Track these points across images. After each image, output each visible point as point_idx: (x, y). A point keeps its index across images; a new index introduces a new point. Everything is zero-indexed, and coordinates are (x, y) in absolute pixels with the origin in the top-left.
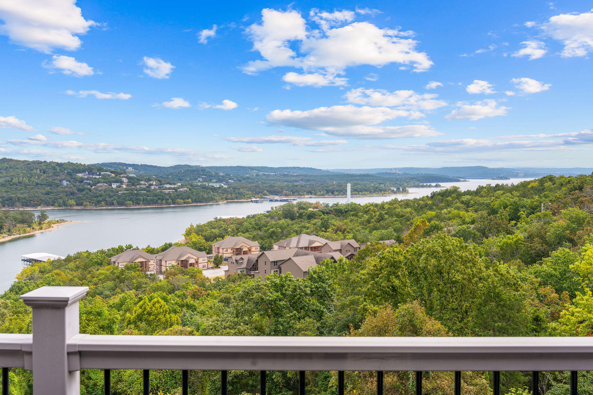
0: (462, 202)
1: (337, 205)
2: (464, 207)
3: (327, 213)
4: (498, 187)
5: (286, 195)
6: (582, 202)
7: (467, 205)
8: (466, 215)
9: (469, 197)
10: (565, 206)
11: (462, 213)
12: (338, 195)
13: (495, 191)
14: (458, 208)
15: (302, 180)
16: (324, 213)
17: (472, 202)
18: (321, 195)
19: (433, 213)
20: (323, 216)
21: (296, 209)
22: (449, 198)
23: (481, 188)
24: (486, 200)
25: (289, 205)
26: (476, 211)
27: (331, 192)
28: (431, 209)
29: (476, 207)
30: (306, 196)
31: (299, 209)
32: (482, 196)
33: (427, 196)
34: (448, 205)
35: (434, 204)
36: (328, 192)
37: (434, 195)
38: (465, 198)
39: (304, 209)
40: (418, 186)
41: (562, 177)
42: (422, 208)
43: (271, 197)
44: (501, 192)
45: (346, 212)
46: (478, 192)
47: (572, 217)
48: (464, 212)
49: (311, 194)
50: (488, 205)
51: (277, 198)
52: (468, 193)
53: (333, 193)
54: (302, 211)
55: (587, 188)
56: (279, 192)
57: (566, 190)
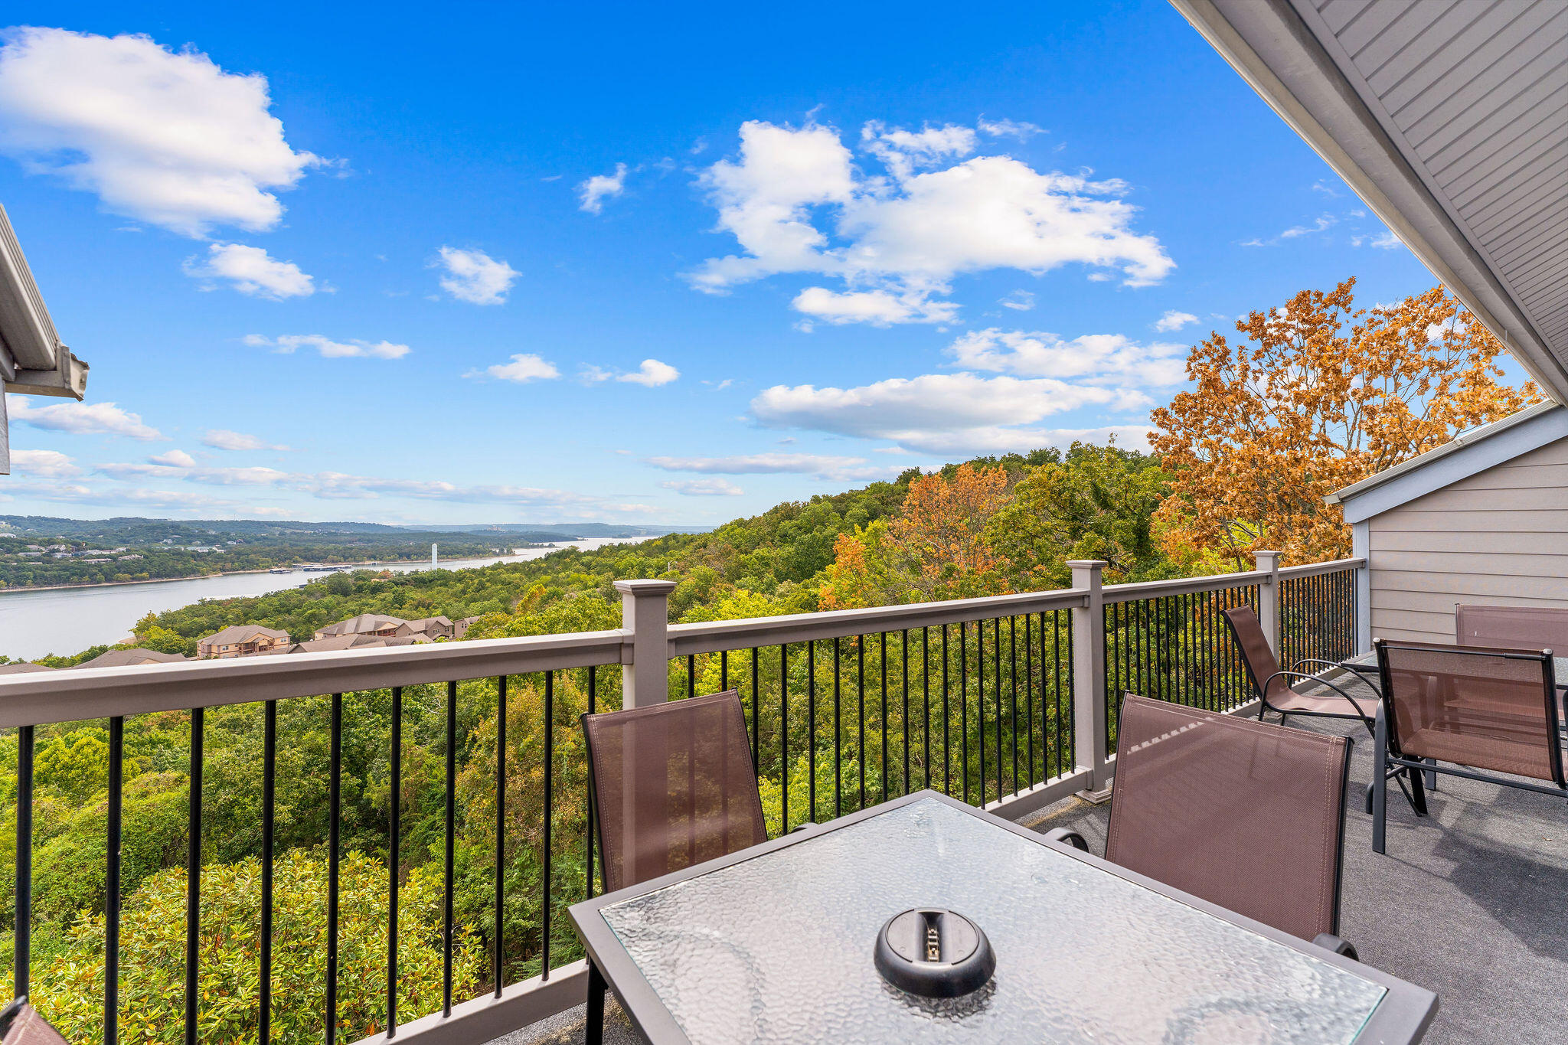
0: (583, 564)
1: (416, 572)
2: (585, 569)
3: (402, 584)
4: (621, 547)
5: (333, 562)
6: (707, 560)
7: (588, 567)
8: (588, 578)
9: (590, 558)
10: (692, 565)
11: (583, 576)
12: (417, 559)
13: (619, 551)
14: (578, 571)
15: (359, 540)
16: (397, 584)
17: (594, 563)
18: (391, 560)
19: (549, 577)
20: (395, 587)
21: (351, 581)
22: (568, 560)
23: (603, 548)
24: (610, 561)
25: (339, 576)
26: (598, 574)
27: (406, 556)
28: (545, 573)
29: (598, 568)
30: (367, 563)
31: (356, 580)
32: (604, 557)
33: (540, 558)
34: (566, 568)
35: (549, 567)
36: (401, 556)
37: (548, 557)
38: (585, 559)
39: (364, 579)
40: (527, 547)
41: (685, 535)
42: (534, 572)
43: (307, 565)
44: (625, 551)
45: (430, 581)
46: (600, 552)
47: (700, 575)
48: (585, 575)
49: (375, 559)
50: (611, 567)
51: (317, 566)
52: (589, 553)
53: (409, 557)
54: (361, 583)
55: (711, 545)
56: (321, 558)
57: (690, 547)
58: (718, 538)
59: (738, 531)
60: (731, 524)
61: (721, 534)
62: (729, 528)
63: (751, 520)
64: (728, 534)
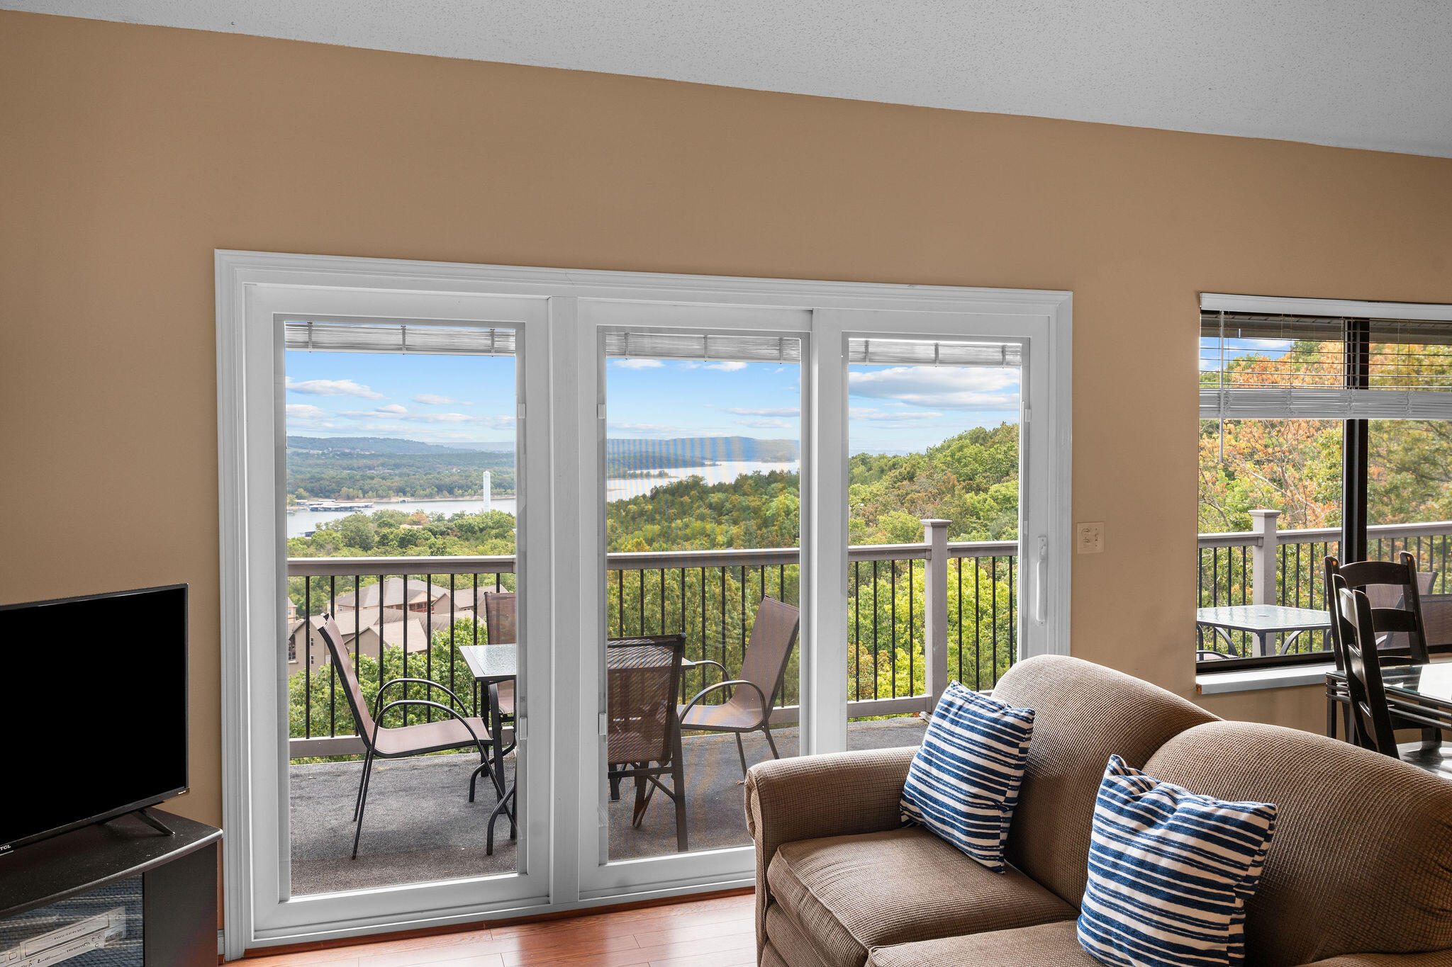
0: (710, 506)
1: (461, 516)
2: (714, 514)
3: (442, 533)
4: (773, 478)
5: (349, 498)
6: (913, 502)
7: (719, 511)
8: (718, 529)
9: (721, 495)
10: (885, 508)
11: (709, 526)
12: (462, 495)
13: (769, 483)
14: (702, 518)
15: (383, 465)
16: (435, 534)
17: (728, 505)
18: (426, 496)
19: (657, 528)
20: (433, 539)
21: (372, 527)
22: (686, 499)
23: (743, 479)
24: (753, 501)
25: (357, 519)
26: (735, 522)
27: (448, 490)
28: (651, 520)
29: (735, 514)
30: (394, 500)
31: (379, 526)
32: (745, 494)
33: (644, 496)
34: (684, 512)
35: (656, 511)
36: (440, 489)
37: (656, 493)
38: (715, 498)
39: (391, 526)
40: (624, 476)
41: (882, 457)
42: (633, 519)
43: (315, 502)
44: (779, 485)
45: (482, 530)
46: (740, 486)
47: (895, 528)
48: (714, 525)
49: (405, 494)
50: (756, 511)
51: (328, 503)
52: (720, 488)
53: (451, 491)
54: (385, 530)
55: (921, 476)
56: (333, 491)
57: (887, 479)
58: (935, 462)
59: (971, 450)
60: (960, 438)
61: (939, 455)
62: (954, 446)
63: (996, 431)
64: (952, 456)
